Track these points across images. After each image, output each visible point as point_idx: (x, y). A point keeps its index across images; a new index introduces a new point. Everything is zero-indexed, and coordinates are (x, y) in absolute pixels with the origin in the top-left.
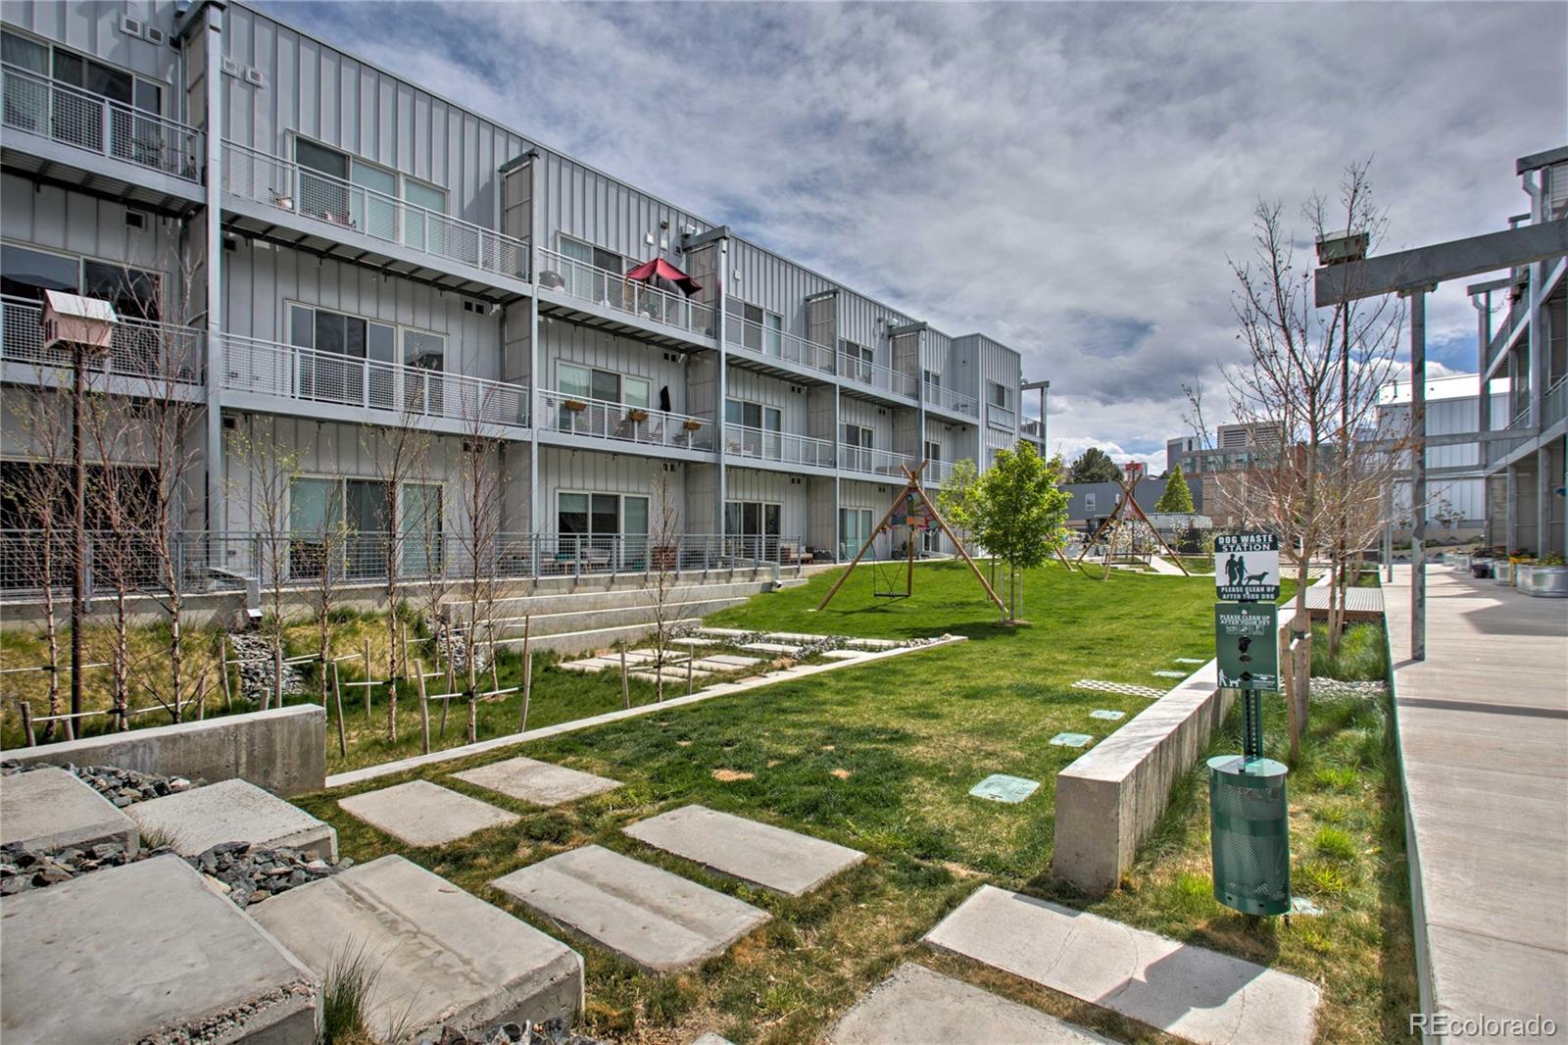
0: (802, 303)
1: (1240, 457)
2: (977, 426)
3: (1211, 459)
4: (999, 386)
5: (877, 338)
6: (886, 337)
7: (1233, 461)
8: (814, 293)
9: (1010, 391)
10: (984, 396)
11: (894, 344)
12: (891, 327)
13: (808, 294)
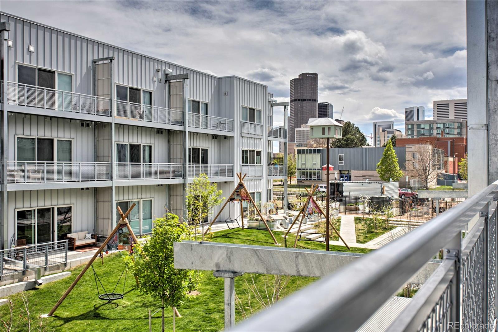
0: (90, 64)
1: (439, 125)
2: (233, 137)
3: (422, 126)
4: (250, 109)
5: (156, 83)
6: (163, 81)
7: (435, 128)
8: (101, 57)
9: (260, 112)
10: (238, 116)
11: (169, 86)
12: (167, 74)
13: (96, 58)
